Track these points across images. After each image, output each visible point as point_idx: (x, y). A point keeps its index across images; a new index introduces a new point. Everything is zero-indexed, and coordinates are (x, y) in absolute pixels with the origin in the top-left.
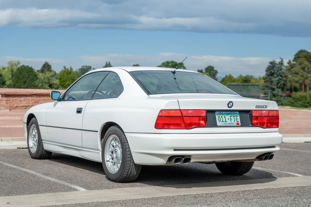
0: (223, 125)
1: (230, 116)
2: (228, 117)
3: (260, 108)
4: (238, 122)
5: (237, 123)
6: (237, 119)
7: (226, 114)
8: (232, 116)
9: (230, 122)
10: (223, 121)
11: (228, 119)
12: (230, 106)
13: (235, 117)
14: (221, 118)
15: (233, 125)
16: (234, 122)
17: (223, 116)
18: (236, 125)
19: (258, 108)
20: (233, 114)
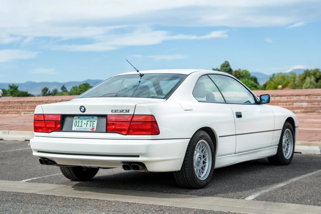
0: (78, 130)
1: (87, 121)
2: (85, 122)
3: (117, 112)
4: (94, 127)
5: (92, 128)
6: (93, 124)
7: (84, 118)
8: (89, 121)
9: (85, 127)
10: (78, 126)
11: (85, 124)
12: (82, 110)
13: (92, 122)
14: (78, 123)
15: (88, 130)
16: (89, 127)
17: (80, 121)
18: (91, 130)
19: (115, 112)
20: (91, 119)
